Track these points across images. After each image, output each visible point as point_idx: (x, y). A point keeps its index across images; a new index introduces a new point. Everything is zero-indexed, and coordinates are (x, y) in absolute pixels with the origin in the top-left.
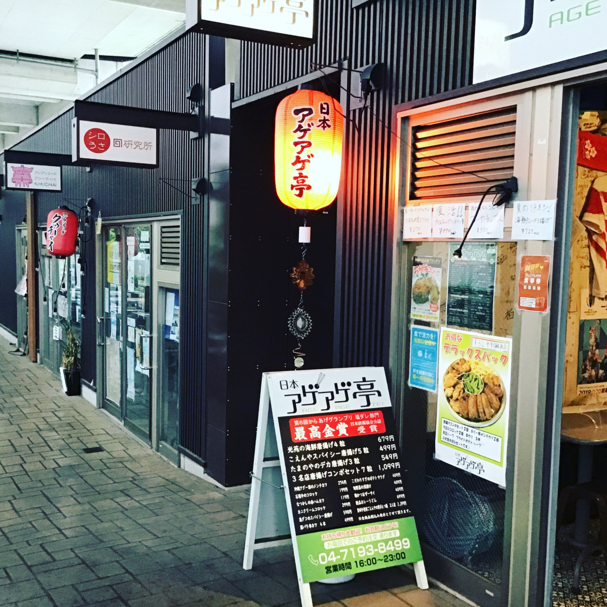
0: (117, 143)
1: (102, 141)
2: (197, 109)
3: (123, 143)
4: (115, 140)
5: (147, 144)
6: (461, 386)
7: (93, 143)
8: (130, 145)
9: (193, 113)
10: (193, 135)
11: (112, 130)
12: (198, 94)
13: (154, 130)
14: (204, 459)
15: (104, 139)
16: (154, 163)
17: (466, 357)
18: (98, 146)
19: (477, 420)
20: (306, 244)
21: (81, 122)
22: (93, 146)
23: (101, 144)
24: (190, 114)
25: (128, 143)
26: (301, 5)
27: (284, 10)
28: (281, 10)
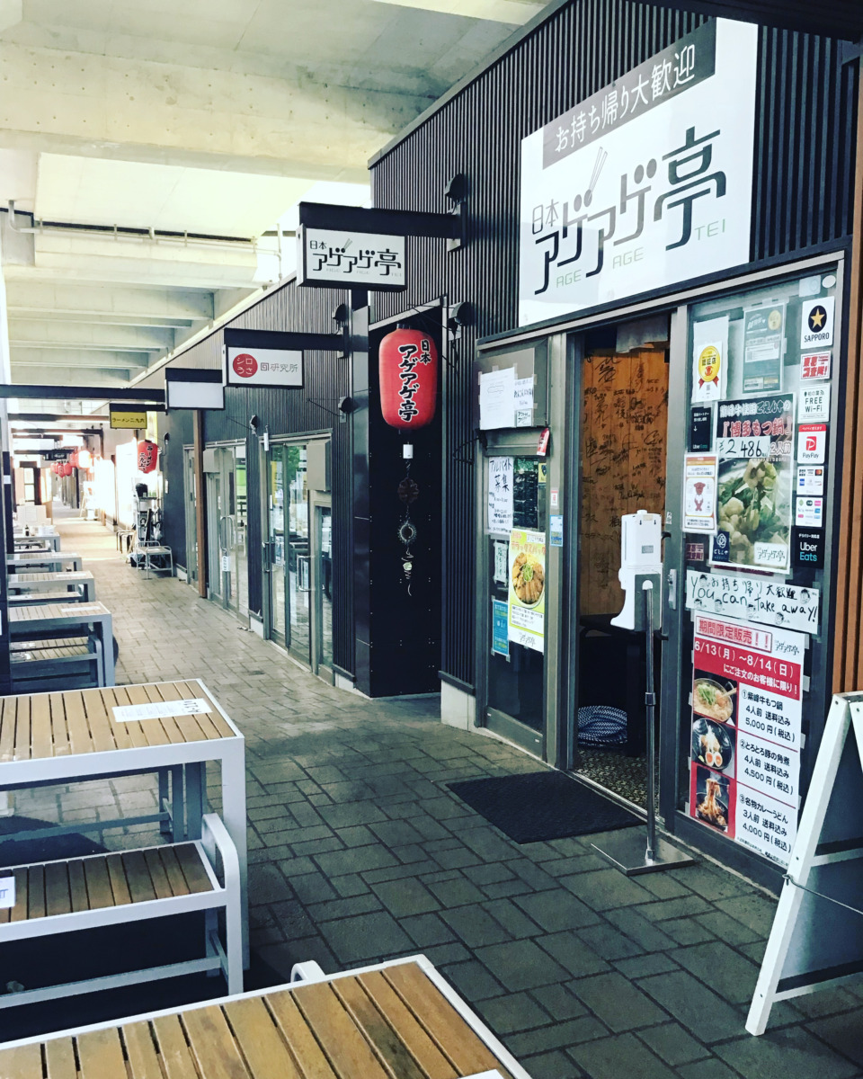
0: (264, 367)
1: (250, 366)
2: (342, 329)
3: (270, 366)
4: (262, 364)
5: (294, 367)
6: (521, 576)
7: (242, 369)
8: (276, 368)
9: (339, 334)
10: (340, 354)
11: (259, 355)
12: (342, 315)
13: (300, 352)
14: (354, 674)
15: (251, 363)
16: (300, 384)
17: (524, 551)
18: (246, 371)
19: (531, 603)
20: (410, 459)
21: (230, 349)
22: (241, 371)
23: (249, 369)
24: (336, 335)
25: (274, 366)
26: (394, 258)
27: (379, 264)
28: (376, 264)
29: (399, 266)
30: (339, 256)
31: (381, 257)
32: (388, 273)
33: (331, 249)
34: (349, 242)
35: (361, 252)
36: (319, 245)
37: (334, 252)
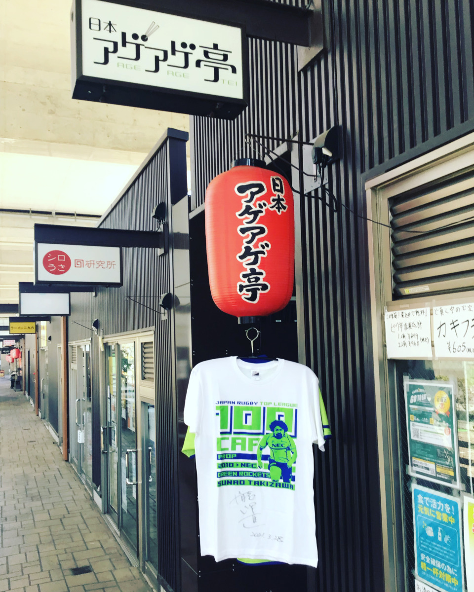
0: (78, 263)
1: (62, 263)
2: (162, 226)
3: (85, 263)
4: (76, 261)
5: (110, 263)
7: (53, 265)
8: (92, 265)
9: (159, 231)
10: (160, 251)
11: (73, 251)
13: (118, 249)
15: (64, 260)
16: (118, 281)
18: (57, 267)
21: (40, 245)
22: (53, 268)
23: (62, 266)
24: (156, 233)
25: (90, 263)
26: (226, 58)
27: (202, 64)
28: (198, 63)
29: (234, 70)
30: (138, 47)
31: (206, 54)
32: (216, 79)
33: (124, 35)
34: (154, 27)
35: (173, 44)
36: (103, 26)
37: (129, 38)
